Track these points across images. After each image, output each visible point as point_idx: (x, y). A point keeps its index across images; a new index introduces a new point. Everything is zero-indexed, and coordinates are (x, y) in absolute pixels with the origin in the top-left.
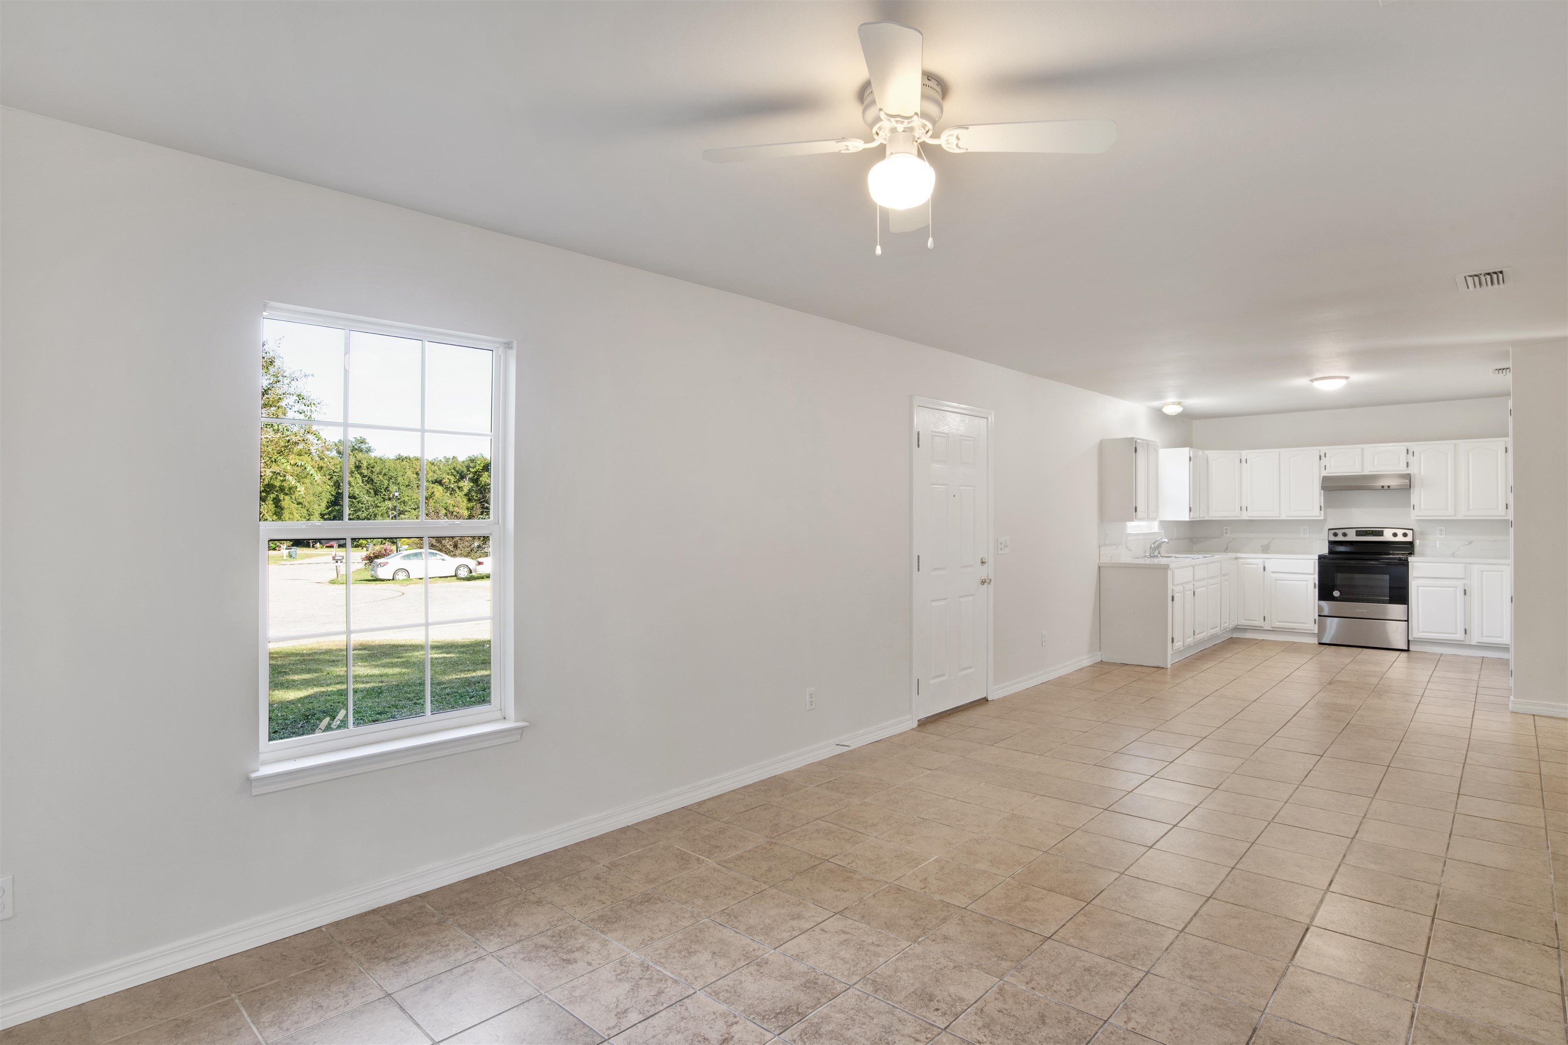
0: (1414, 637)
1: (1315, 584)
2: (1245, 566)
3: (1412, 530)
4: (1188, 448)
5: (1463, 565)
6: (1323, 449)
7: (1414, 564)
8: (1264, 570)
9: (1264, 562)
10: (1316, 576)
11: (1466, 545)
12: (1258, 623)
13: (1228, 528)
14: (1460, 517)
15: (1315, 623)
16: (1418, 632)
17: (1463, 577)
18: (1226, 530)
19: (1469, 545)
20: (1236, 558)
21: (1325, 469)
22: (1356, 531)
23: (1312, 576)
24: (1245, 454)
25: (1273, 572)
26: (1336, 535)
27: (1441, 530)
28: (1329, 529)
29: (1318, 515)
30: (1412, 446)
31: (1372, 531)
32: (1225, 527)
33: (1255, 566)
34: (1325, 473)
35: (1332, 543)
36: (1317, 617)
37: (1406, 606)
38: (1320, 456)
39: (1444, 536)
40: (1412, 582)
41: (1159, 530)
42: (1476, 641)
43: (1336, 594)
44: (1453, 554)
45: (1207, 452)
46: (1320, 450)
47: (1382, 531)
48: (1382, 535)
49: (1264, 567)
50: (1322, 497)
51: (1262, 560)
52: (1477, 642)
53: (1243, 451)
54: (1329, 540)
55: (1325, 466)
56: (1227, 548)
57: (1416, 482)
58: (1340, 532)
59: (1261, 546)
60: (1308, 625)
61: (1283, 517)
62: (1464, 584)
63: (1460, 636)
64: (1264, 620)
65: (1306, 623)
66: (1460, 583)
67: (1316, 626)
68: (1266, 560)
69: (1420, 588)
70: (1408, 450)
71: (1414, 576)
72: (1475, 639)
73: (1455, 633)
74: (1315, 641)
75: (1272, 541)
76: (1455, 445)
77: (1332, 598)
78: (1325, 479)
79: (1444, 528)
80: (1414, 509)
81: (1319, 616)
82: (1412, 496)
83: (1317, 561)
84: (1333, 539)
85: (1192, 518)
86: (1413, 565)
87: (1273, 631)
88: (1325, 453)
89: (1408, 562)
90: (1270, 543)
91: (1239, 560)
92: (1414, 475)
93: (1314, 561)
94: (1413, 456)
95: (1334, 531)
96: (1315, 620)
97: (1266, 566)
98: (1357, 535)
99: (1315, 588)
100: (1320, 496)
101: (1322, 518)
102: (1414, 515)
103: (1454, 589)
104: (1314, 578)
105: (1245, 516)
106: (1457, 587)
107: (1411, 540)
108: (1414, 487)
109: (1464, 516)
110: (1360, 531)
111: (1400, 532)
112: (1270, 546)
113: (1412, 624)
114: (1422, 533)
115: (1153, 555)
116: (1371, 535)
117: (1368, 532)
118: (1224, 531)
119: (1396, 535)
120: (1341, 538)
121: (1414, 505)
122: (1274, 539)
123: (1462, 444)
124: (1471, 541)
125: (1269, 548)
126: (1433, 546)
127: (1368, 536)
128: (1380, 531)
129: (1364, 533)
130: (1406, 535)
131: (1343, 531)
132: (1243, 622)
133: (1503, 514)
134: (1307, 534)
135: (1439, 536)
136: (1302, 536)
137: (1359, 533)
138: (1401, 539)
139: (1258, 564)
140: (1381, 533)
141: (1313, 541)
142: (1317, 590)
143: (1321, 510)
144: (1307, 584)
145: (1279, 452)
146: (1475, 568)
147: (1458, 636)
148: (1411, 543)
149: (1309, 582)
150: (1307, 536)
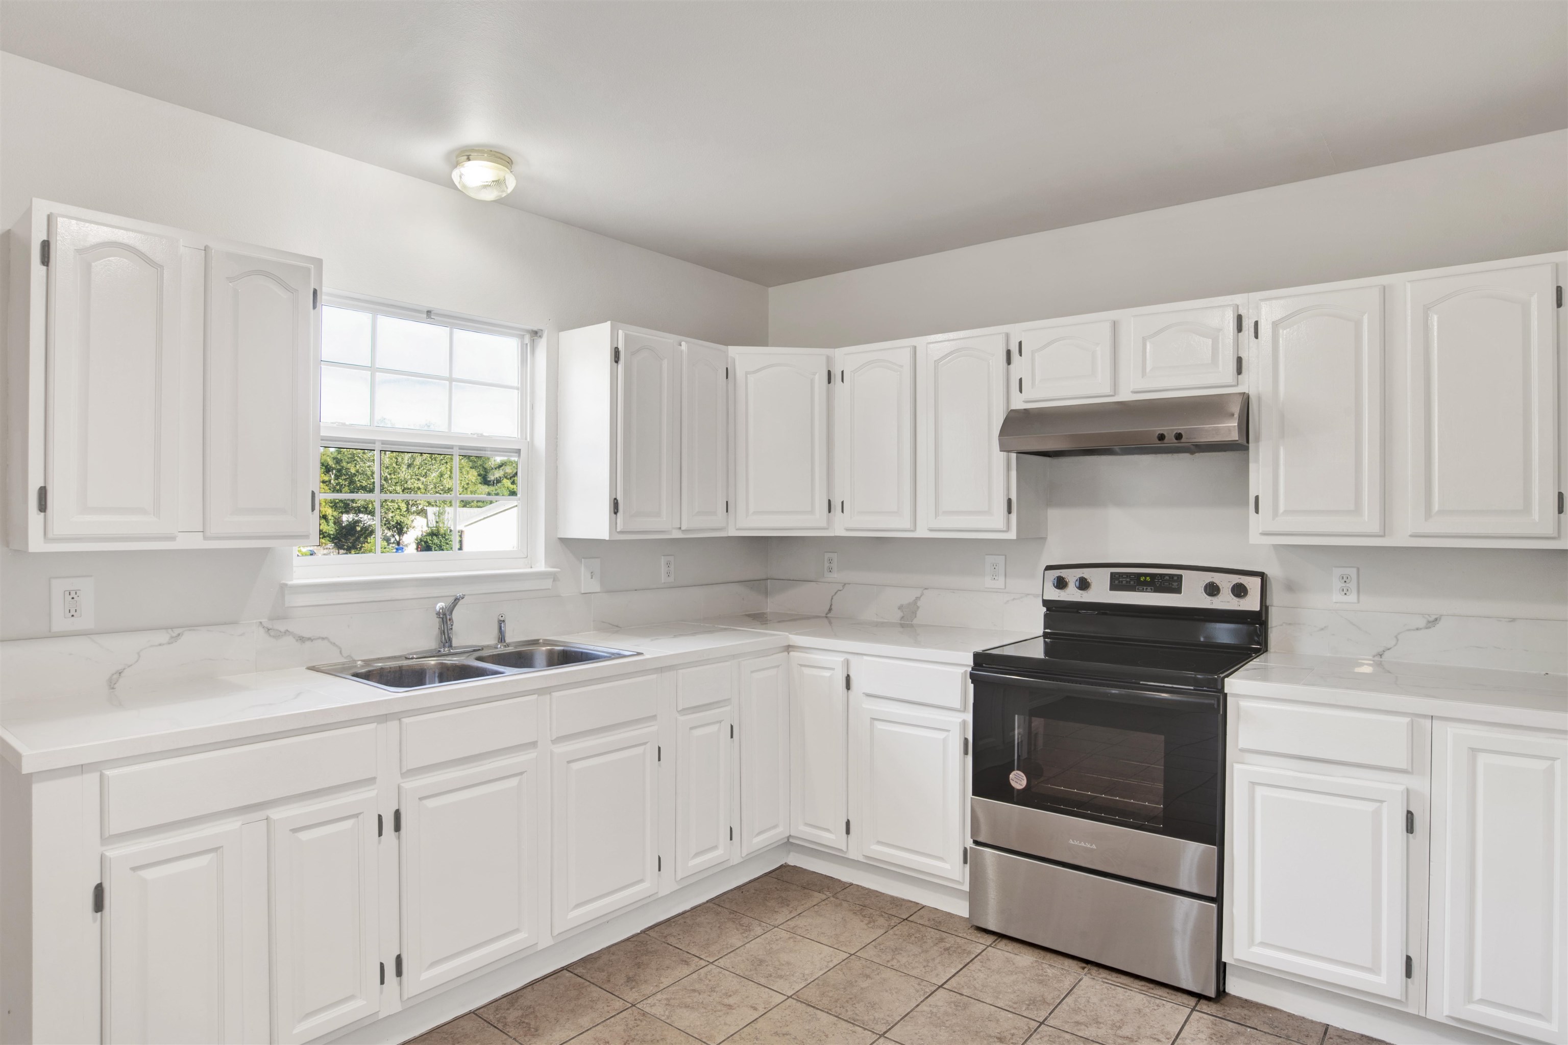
0: (1238, 955)
1: (966, 740)
2: (806, 671)
3: (1262, 575)
4: (608, 324)
5: (1407, 720)
6: (1016, 331)
7: (1244, 704)
8: (848, 687)
9: (847, 663)
10: (969, 717)
11: (1418, 629)
12: (834, 838)
13: (834, 556)
14: (1399, 539)
15: (965, 862)
16: (1252, 942)
17: (1403, 766)
18: (831, 561)
19: (1427, 627)
20: (789, 648)
21: (1021, 391)
22: (1112, 574)
23: (957, 718)
24: (838, 356)
25: (869, 695)
26: (1061, 584)
27: (1345, 579)
28: (1049, 568)
29: (1004, 526)
30: (1254, 304)
31: (1153, 576)
32: (827, 556)
33: (827, 674)
34: (1019, 403)
35: (1050, 606)
36: (968, 844)
37: (1215, 847)
38: (1008, 352)
39: (1352, 597)
40: (1237, 767)
41: (550, 566)
42: (1442, 1010)
43: (1018, 780)
44: (1380, 655)
45: (725, 350)
46: (1007, 336)
47: (1180, 577)
48: (1178, 590)
49: (848, 678)
50: (1014, 474)
51: (840, 659)
52: (1447, 1015)
53: (834, 349)
54: (1044, 598)
55: (1021, 380)
56: (830, 610)
57: (1262, 421)
58: (1072, 576)
60: (947, 866)
61: (922, 533)
62: (1409, 792)
63: (1389, 982)
64: (847, 832)
65: (944, 858)
66: (1395, 786)
67: (968, 866)
68: (853, 660)
69: (1260, 791)
70: (1239, 318)
71: (1242, 744)
72: (1441, 1000)
73: (1374, 969)
74: (963, 913)
75: (922, 594)
76: (1386, 290)
77: (1005, 793)
79: (1352, 572)
80: (1257, 511)
81: (976, 842)
82: (1252, 466)
84: (1054, 595)
85: (621, 532)
86: (1238, 708)
87: (871, 866)
88: (1020, 343)
89: (1226, 695)
90: (918, 598)
91: (792, 653)
92: (1259, 399)
94: (1257, 335)
95: (1058, 573)
96: (965, 851)
97: (851, 676)
98: (1114, 587)
99: (966, 753)
101: (1016, 534)
102: (1261, 529)
103: (1371, 805)
104: (964, 723)
105: (840, 527)
106: (1382, 802)
107: (1257, 608)
108: (1257, 440)
109: (1411, 536)
110: (1121, 575)
111: (1226, 582)
112: (918, 608)
113: (1232, 913)
114: (1290, 587)
115: (451, 646)
116: (1149, 588)
117: (1142, 579)
118: (827, 564)
119: (1212, 590)
120: (1072, 594)
121: (1257, 498)
122: (926, 589)
123: (1409, 285)
124: (1436, 617)
125: (916, 614)
126: (1322, 629)
127: (1142, 591)
128: (1173, 578)
129: (1132, 582)
130: (1240, 591)
131: (1080, 573)
132: (802, 831)
133: (1550, 530)
134: (1002, 579)
135: (1337, 597)
136: (988, 582)
137: (1119, 582)
138: (1229, 602)
139: (833, 669)
140: (1176, 584)
141: (1014, 599)
142: (970, 759)
143: (1009, 512)
144: (945, 741)
145: (915, 349)
146: (1450, 736)
147: (1383, 980)
148: (1255, 618)
149: (952, 733)
150: (1000, 583)
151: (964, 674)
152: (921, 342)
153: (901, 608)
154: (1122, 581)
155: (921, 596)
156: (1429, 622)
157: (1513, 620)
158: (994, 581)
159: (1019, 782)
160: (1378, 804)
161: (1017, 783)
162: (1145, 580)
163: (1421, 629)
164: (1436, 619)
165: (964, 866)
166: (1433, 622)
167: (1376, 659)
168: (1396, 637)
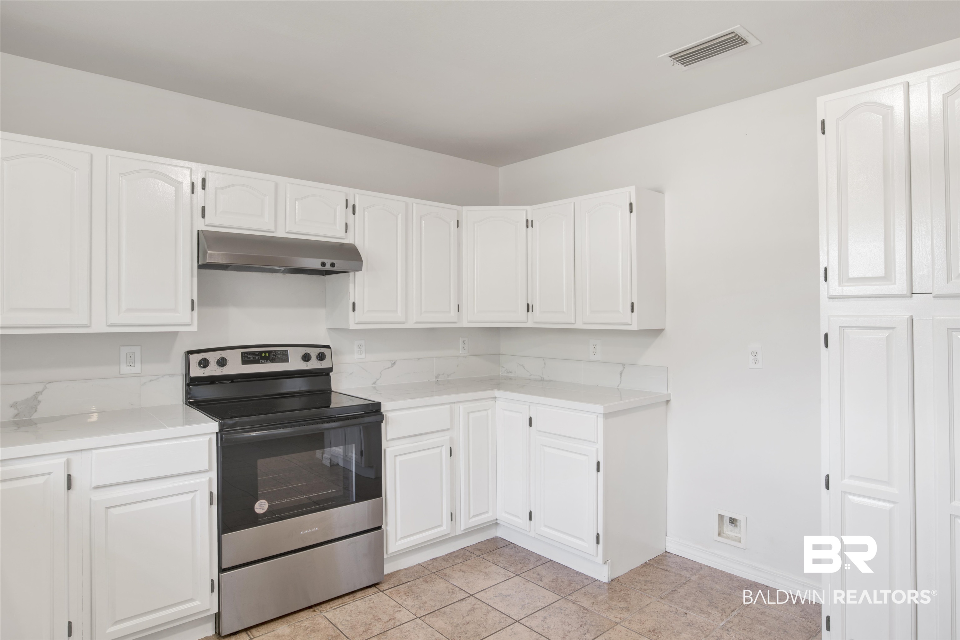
0: (390, 550)
1: (211, 493)
3: (328, 347)
5: (448, 406)
6: (200, 169)
7: (390, 415)
8: (69, 487)
9: (68, 463)
10: (213, 475)
11: (388, 368)
14: (410, 325)
15: (212, 591)
16: (397, 540)
17: (448, 426)
19: (391, 367)
21: (204, 216)
22: (242, 353)
23: (205, 478)
25: (96, 487)
26: (202, 363)
27: (360, 346)
28: (189, 353)
29: (187, 320)
30: (355, 195)
31: (269, 352)
33: (40, 480)
34: (201, 225)
35: (191, 381)
36: (215, 575)
37: (380, 498)
38: (193, 184)
39: (363, 356)
40: (387, 450)
42: (464, 525)
43: (261, 506)
44: (375, 383)
46: (191, 171)
47: (287, 351)
48: (286, 360)
49: (69, 478)
50: (195, 280)
51: (62, 460)
52: (465, 530)
54: (192, 375)
55: (203, 207)
58: (213, 358)
60: (197, 603)
61: (99, 327)
62: (450, 438)
64: (70, 634)
65: (191, 600)
66: (446, 438)
67: (215, 593)
68: (76, 456)
69: (398, 459)
70: (347, 200)
71: (389, 437)
73: (441, 524)
74: (208, 633)
75: (45, 388)
76: (407, 205)
77: (250, 521)
79: (363, 342)
80: (354, 311)
81: (222, 570)
82: (351, 286)
83: (216, 437)
84: (196, 372)
88: (205, 180)
90: (39, 393)
94: (354, 213)
95: (200, 356)
96: (211, 582)
97: (73, 475)
98: (244, 362)
99: (211, 503)
100: (192, 276)
101: (195, 328)
102: (355, 320)
103: (437, 450)
104: (210, 480)
106: (442, 446)
107: (331, 367)
109: (416, 323)
110: (248, 353)
111: (314, 352)
112: (39, 402)
113: (386, 532)
114: (341, 353)
116: (268, 360)
117: (263, 355)
119: (306, 358)
120: (212, 370)
121: (354, 303)
122: (50, 383)
123: (414, 205)
124: (395, 361)
125: (36, 408)
126: (351, 374)
127: (264, 363)
128: (282, 353)
129: (257, 358)
130: (320, 357)
131: (219, 355)
133: (450, 319)
134: (138, 366)
135: (357, 356)
136: (125, 369)
137: (247, 359)
138: (314, 364)
139: (49, 474)
140: (284, 356)
141: (151, 380)
142: (215, 507)
143: (193, 310)
144: (193, 501)
145: (92, 156)
146: (461, 409)
147: (444, 527)
148: (326, 373)
149: (198, 492)
150: (137, 368)
151: (210, 440)
152: (100, 153)
153: (14, 405)
154: (250, 358)
155: (43, 390)
156: (392, 364)
157: (419, 359)
158: (131, 368)
159: (262, 508)
160: (440, 448)
161: (261, 509)
162: (265, 355)
163: (389, 368)
164: (395, 362)
165: (212, 595)
166: (394, 364)
167: (373, 385)
168: (381, 373)
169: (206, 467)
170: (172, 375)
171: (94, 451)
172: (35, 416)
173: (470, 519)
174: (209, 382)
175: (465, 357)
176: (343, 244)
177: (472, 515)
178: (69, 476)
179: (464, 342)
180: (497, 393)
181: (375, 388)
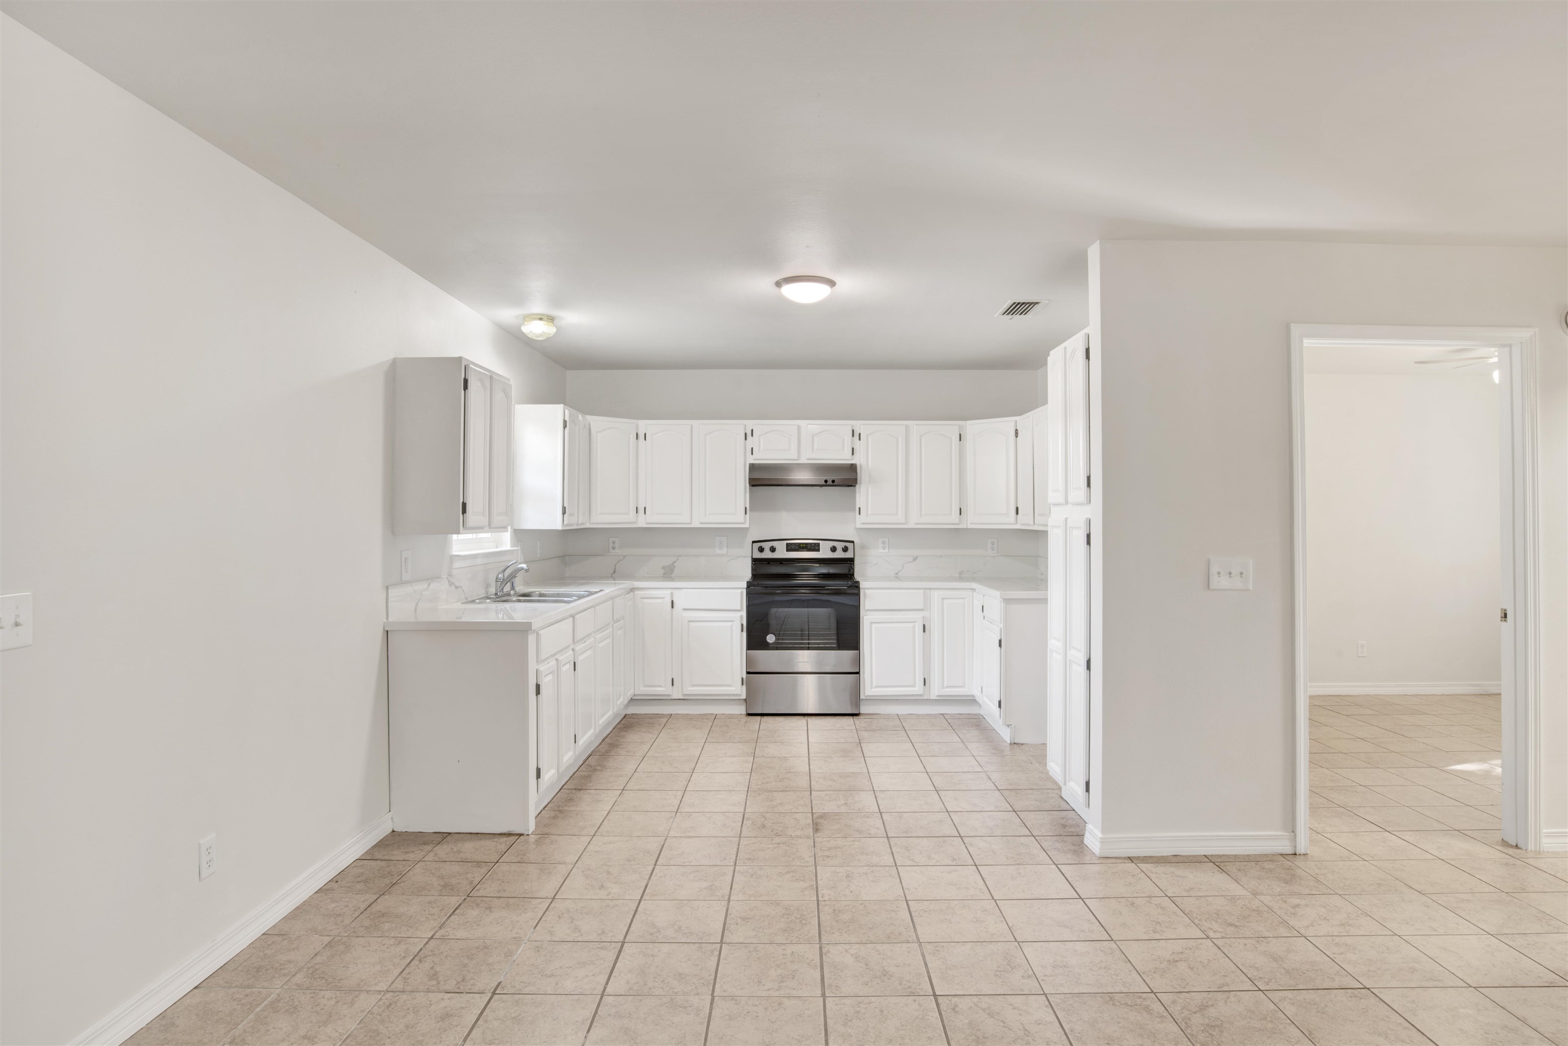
0: (867, 694)
1: (742, 624)
2: (645, 601)
3: (853, 542)
4: (562, 405)
5: (922, 591)
6: (750, 424)
7: (867, 591)
8: (672, 607)
9: (672, 594)
10: (744, 613)
11: (910, 562)
12: (663, 689)
13: (617, 540)
14: (911, 525)
15: (742, 684)
16: (872, 687)
17: (922, 607)
18: (614, 543)
19: (913, 561)
20: (633, 590)
21: (752, 454)
22: (787, 544)
23: (738, 614)
24: (644, 425)
25: (684, 609)
26: (761, 550)
27: (884, 543)
28: (753, 542)
29: (742, 521)
30: (860, 426)
31: (806, 544)
32: (611, 539)
33: (660, 601)
34: (751, 460)
35: (755, 561)
36: (744, 675)
37: (858, 651)
38: (746, 434)
39: (886, 550)
40: (865, 617)
41: (512, 546)
42: (936, 695)
43: (771, 639)
44: (897, 574)
45: (588, 417)
46: (745, 426)
47: (819, 544)
48: (818, 550)
50: (748, 495)
51: (669, 592)
52: (938, 696)
53: (640, 421)
54: (754, 557)
55: (752, 449)
56: (614, 572)
57: (862, 476)
58: (767, 546)
59: (662, 568)
60: (734, 688)
61: (696, 524)
62: (923, 617)
63: (918, 689)
64: (673, 685)
65: (730, 686)
66: (918, 616)
67: (744, 687)
68: (674, 591)
69: (874, 625)
70: (853, 431)
71: (867, 608)
72: (935, 691)
73: (914, 686)
74: (741, 710)
75: (678, 559)
76: (907, 427)
77: (765, 646)
78: (753, 467)
79: (886, 540)
80: (860, 514)
81: (748, 673)
82: (857, 495)
83: (745, 591)
84: (758, 555)
85: (567, 525)
86: (865, 593)
87: (685, 700)
88: (752, 430)
89: (860, 589)
90: (675, 562)
91: (636, 592)
92: (861, 466)
93: (740, 591)
94: (860, 440)
95: (760, 544)
96: (742, 679)
97: (674, 601)
98: (788, 550)
99: (743, 631)
100: (745, 492)
101: (747, 525)
102: (860, 521)
103: (911, 625)
104: (741, 617)
105: (642, 522)
106: (915, 622)
107: (851, 557)
108: (860, 484)
109: (915, 524)
110: (791, 544)
111: (840, 546)
112: (675, 567)
113: (864, 678)
114: (863, 547)
115: (503, 592)
116: (805, 550)
117: (802, 545)
118: (611, 545)
119: (834, 549)
120: (768, 554)
121: (860, 508)
122: (680, 556)
123: (913, 426)
124: (918, 557)
125: (673, 571)
126: (875, 565)
127: (801, 551)
128: (815, 545)
129: (796, 548)
130: (845, 549)
131: (770, 544)
132: (642, 690)
133: (957, 521)
134: (725, 549)
135: (881, 550)
136: (718, 551)
137: (790, 548)
138: (839, 554)
139: (664, 598)
140: (817, 547)
141: (732, 559)
142: (745, 634)
143: (746, 514)
144: (732, 626)
145: (692, 425)
146: (936, 595)
147: (917, 688)
148: (851, 561)
149: (735, 622)
150: (724, 551)
151: (742, 593)
152: (696, 423)
153: (663, 568)
154: (792, 547)
155: (676, 560)
156: (914, 559)
157: (941, 556)
158: (721, 550)
160: (914, 623)
165: (742, 687)
166: (915, 559)
167: (896, 576)
168: (903, 566)
169: (739, 608)
170: (745, 557)
171: (683, 590)
172: (673, 575)
173: (943, 688)
174: (766, 563)
175: (994, 557)
176: (852, 464)
177: (945, 685)
178: (672, 601)
179: (993, 543)
180: (974, 585)
181: (897, 577)
